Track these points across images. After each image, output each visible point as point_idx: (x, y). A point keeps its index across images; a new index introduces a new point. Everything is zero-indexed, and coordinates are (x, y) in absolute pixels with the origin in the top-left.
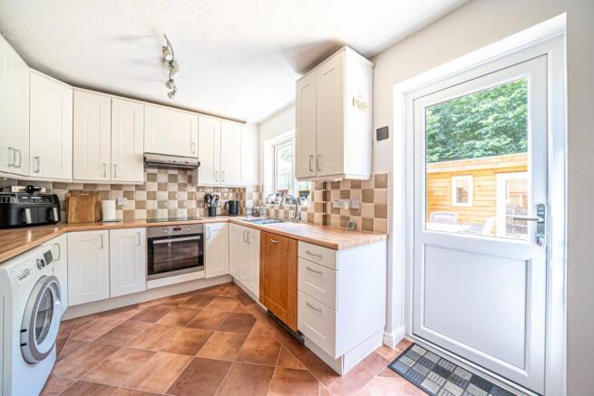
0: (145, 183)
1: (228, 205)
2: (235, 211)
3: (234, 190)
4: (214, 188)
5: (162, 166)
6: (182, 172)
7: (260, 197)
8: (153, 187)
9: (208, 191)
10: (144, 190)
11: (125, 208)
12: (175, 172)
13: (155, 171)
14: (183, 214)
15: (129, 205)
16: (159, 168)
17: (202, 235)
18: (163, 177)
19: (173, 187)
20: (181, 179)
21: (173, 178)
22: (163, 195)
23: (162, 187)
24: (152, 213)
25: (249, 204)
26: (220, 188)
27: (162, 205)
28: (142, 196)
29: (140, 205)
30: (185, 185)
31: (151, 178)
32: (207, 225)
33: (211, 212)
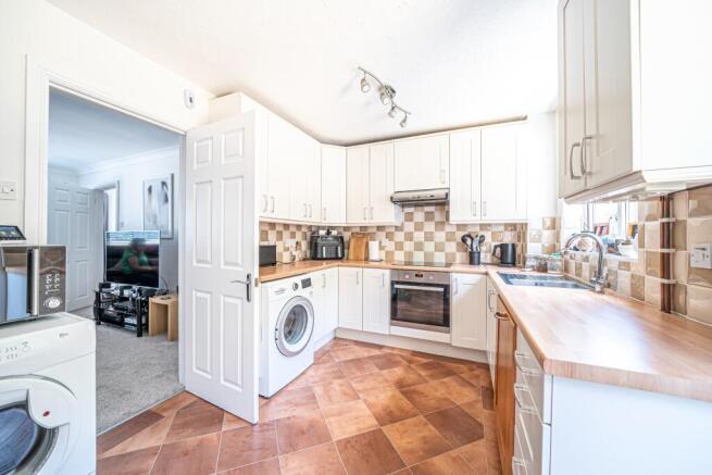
0: (402, 224)
1: (498, 249)
2: (509, 260)
3: (513, 227)
4: (481, 225)
5: (418, 203)
6: (438, 207)
7: (557, 237)
8: (409, 227)
9: (470, 230)
10: (402, 230)
11: (387, 249)
12: (432, 209)
13: (411, 210)
14: (440, 258)
15: (390, 246)
16: (416, 206)
17: (447, 288)
18: (419, 216)
19: (430, 227)
20: (438, 217)
21: (429, 217)
22: (419, 236)
23: (419, 227)
24: (409, 254)
25: (534, 249)
26: (490, 225)
27: (419, 247)
28: (400, 236)
29: (399, 246)
30: (443, 223)
31: (409, 217)
32: (454, 276)
33: (473, 259)
